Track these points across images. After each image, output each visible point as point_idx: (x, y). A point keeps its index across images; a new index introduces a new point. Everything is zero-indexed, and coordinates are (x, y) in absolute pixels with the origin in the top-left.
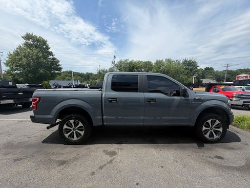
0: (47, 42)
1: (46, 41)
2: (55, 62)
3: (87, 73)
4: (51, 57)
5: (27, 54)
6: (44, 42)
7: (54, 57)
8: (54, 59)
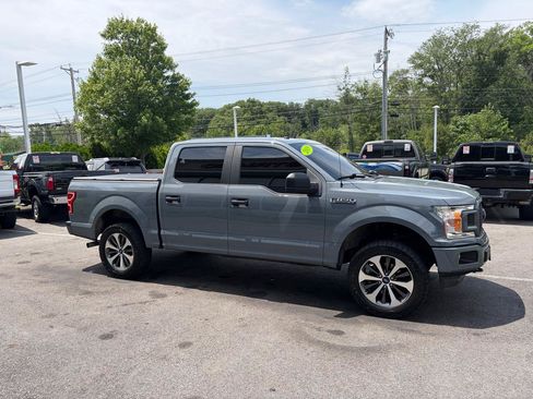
0: (158, 32)
1: (155, 29)
2: (178, 88)
3: (311, 102)
4: (170, 73)
5: (113, 75)
6: (150, 33)
7: (177, 70)
8: (175, 78)
